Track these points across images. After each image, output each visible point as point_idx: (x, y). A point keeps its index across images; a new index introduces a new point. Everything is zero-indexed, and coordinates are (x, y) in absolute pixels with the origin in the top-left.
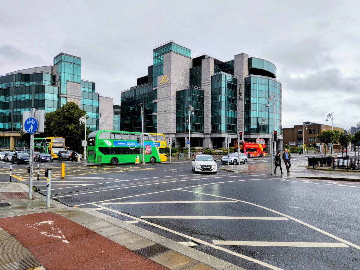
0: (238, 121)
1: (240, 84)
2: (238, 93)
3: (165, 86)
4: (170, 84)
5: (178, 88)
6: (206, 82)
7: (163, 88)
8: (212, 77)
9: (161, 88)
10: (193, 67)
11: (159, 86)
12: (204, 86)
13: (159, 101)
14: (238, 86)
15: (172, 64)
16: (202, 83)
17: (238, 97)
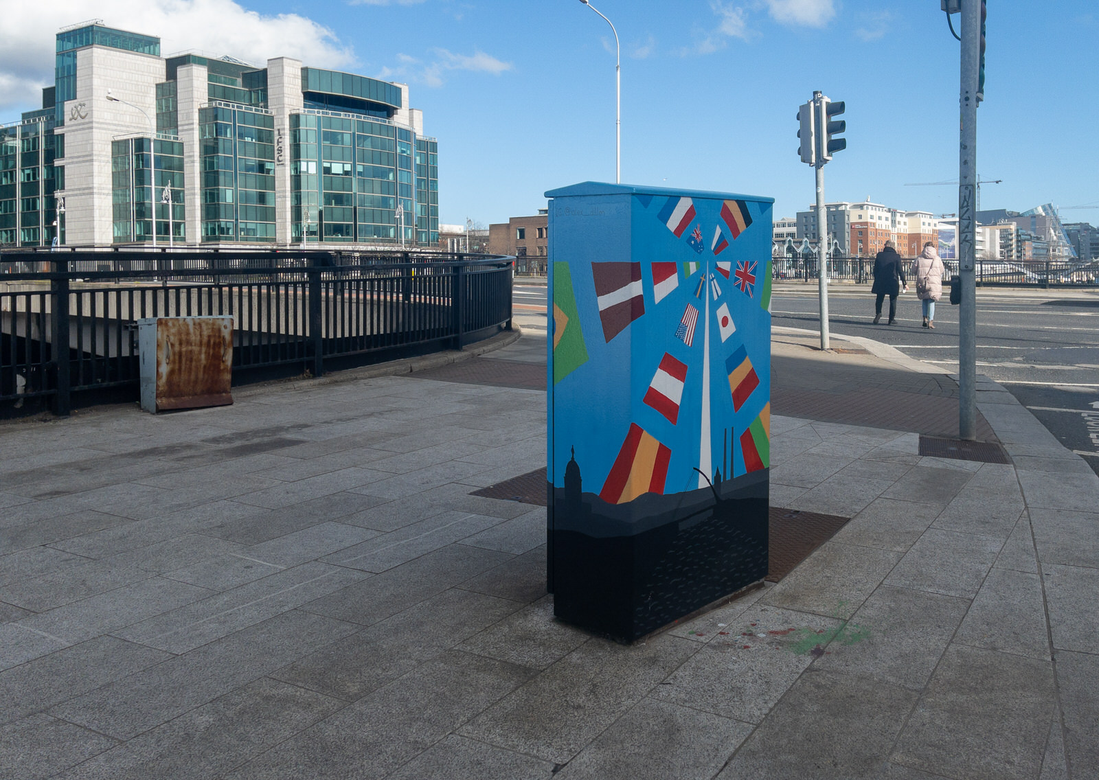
0: (277, 214)
1: (279, 127)
2: (276, 148)
3: (81, 127)
4: (90, 125)
5: (116, 133)
6: (187, 122)
7: (76, 133)
8: (201, 110)
9: (74, 131)
10: (167, 79)
11: (69, 126)
12: (183, 130)
13: (69, 163)
14: (276, 133)
15: (94, 76)
16: (179, 123)
17: (276, 159)
